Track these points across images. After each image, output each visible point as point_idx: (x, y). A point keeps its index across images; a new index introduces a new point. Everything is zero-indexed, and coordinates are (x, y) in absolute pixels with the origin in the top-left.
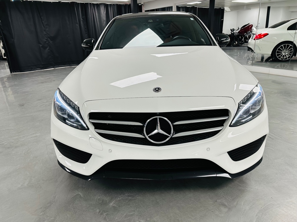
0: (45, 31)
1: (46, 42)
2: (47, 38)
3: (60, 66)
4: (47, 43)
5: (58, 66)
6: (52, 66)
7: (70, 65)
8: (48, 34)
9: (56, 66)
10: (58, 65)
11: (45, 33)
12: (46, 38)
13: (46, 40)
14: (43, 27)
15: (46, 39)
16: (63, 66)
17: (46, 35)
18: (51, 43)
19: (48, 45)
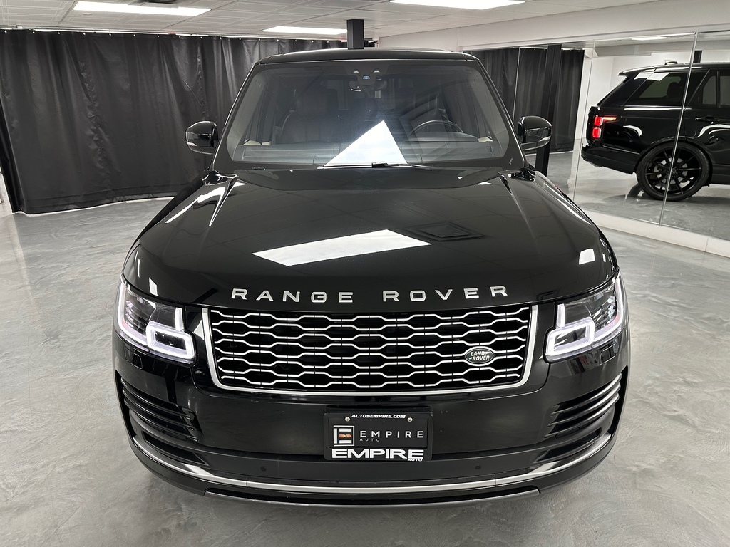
0: (91, 108)
1: (93, 136)
2: (95, 126)
3: (127, 197)
4: (97, 139)
6: (108, 198)
7: (155, 195)
8: (98, 116)
9: (118, 198)
10: (124, 196)
11: (90, 114)
12: (92, 127)
13: (92, 133)
14: (86, 98)
15: (93, 130)
16: (136, 197)
17: (93, 120)
18: (106, 139)
19: (98, 145)
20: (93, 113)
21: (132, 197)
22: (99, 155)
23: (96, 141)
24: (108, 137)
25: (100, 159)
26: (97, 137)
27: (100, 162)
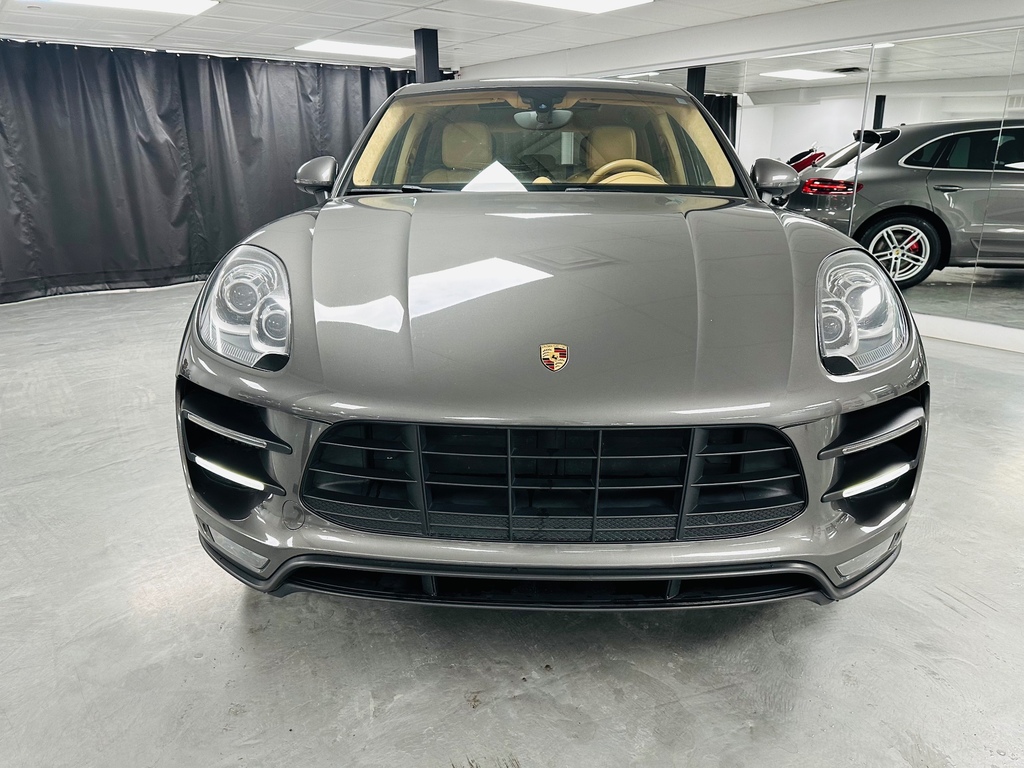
0: (9, 152)
2: (16, 180)
3: (68, 289)
5: (60, 288)
6: (39, 290)
7: (113, 286)
8: (20, 165)
9: (54, 289)
11: (8, 162)
12: (12, 182)
15: (14, 187)
16: (83, 288)
17: (13, 171)
18: (34, 201)
19: (22, 209)
20: (12, 161)
21: (76, 288)
22: (24, 224)
23: (17, 203)
24: (36, 198)
25: (24, 229)
26: (20, 196)
27: (27, 234)
